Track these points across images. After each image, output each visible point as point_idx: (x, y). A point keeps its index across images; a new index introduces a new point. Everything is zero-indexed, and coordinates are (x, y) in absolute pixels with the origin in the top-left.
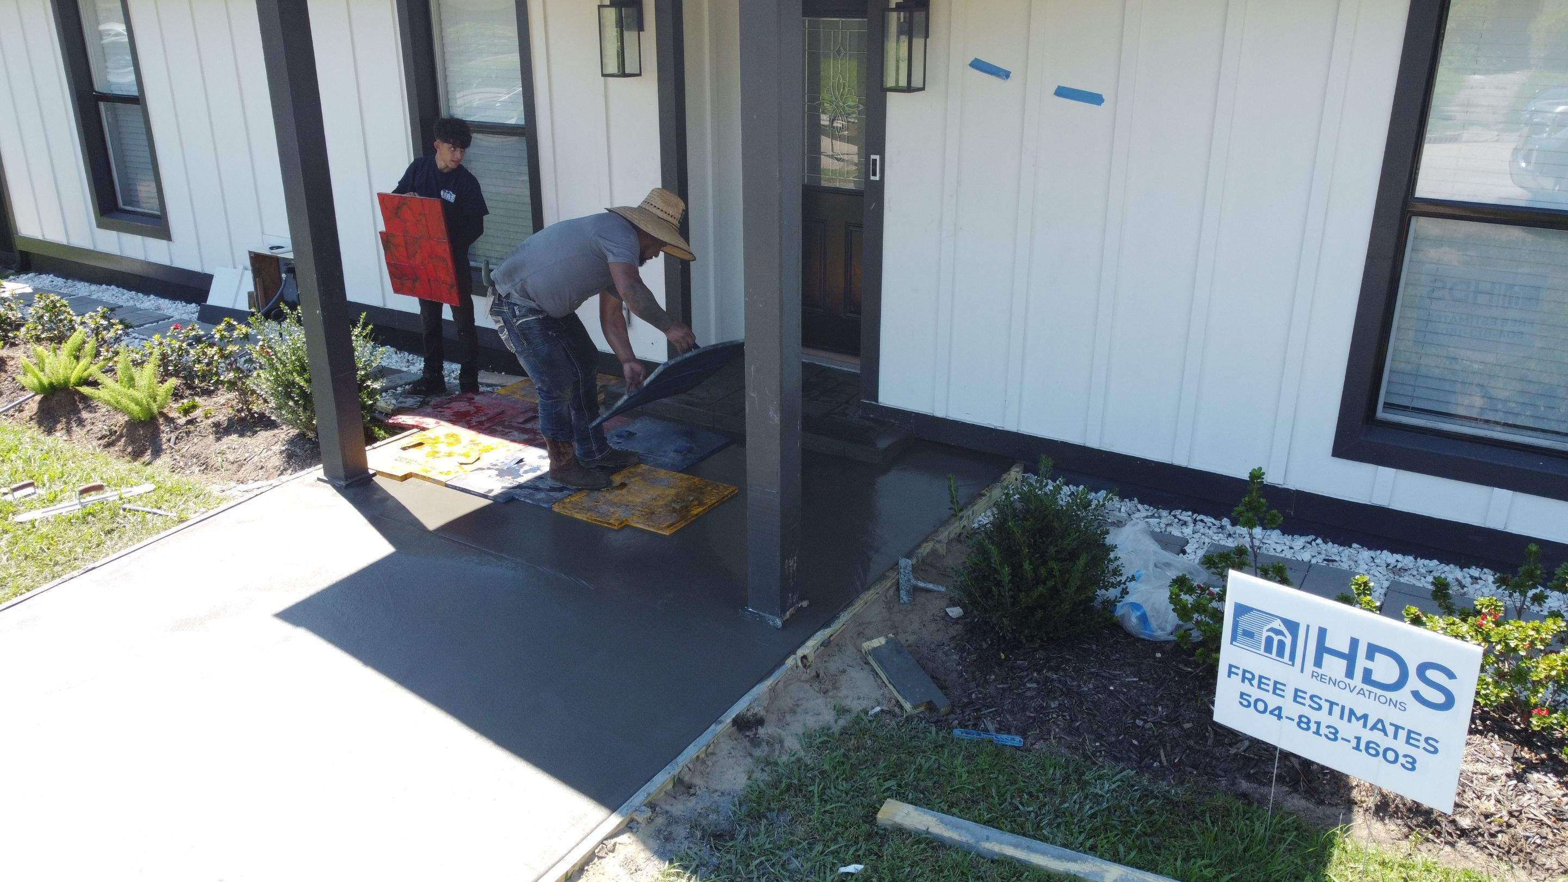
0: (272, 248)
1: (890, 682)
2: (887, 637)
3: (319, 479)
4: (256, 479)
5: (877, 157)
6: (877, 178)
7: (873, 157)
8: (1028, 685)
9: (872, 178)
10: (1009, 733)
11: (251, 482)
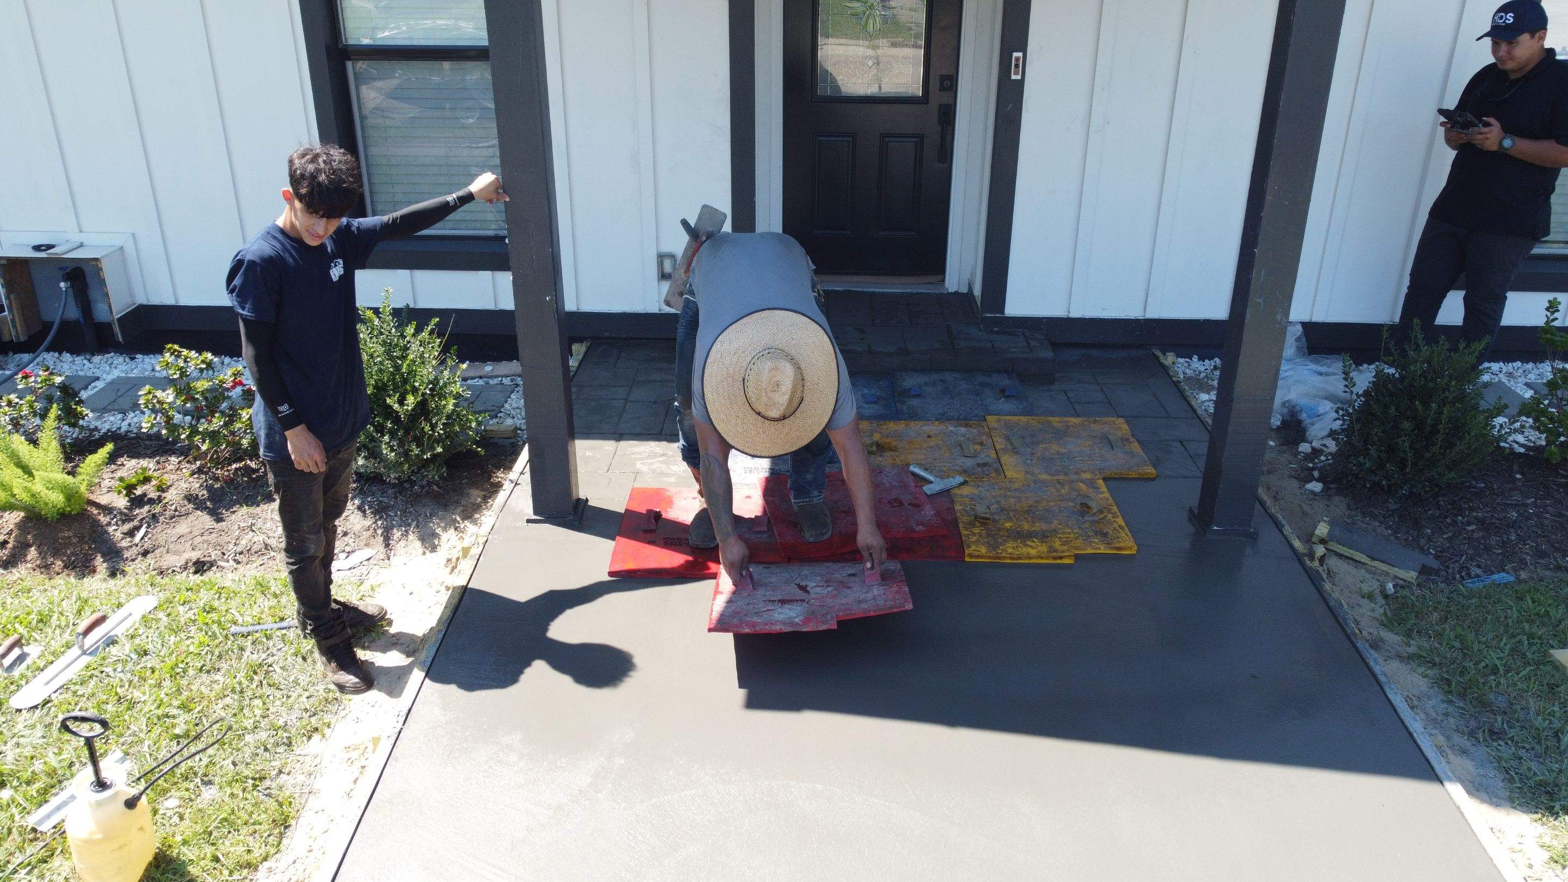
0: (37, 248)
1: (1373, 559)
2: (1325, 521)
3: (529, 521)
4: (347, 549)
5: (1020, 54)
6: (1019, 77)
7: (1015, 54)
8: (1470, 528)
9: (1013, 77)
10: (1493, 573)
11: (344, 555)
